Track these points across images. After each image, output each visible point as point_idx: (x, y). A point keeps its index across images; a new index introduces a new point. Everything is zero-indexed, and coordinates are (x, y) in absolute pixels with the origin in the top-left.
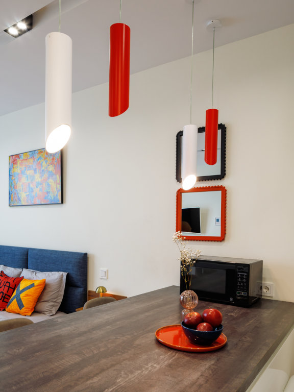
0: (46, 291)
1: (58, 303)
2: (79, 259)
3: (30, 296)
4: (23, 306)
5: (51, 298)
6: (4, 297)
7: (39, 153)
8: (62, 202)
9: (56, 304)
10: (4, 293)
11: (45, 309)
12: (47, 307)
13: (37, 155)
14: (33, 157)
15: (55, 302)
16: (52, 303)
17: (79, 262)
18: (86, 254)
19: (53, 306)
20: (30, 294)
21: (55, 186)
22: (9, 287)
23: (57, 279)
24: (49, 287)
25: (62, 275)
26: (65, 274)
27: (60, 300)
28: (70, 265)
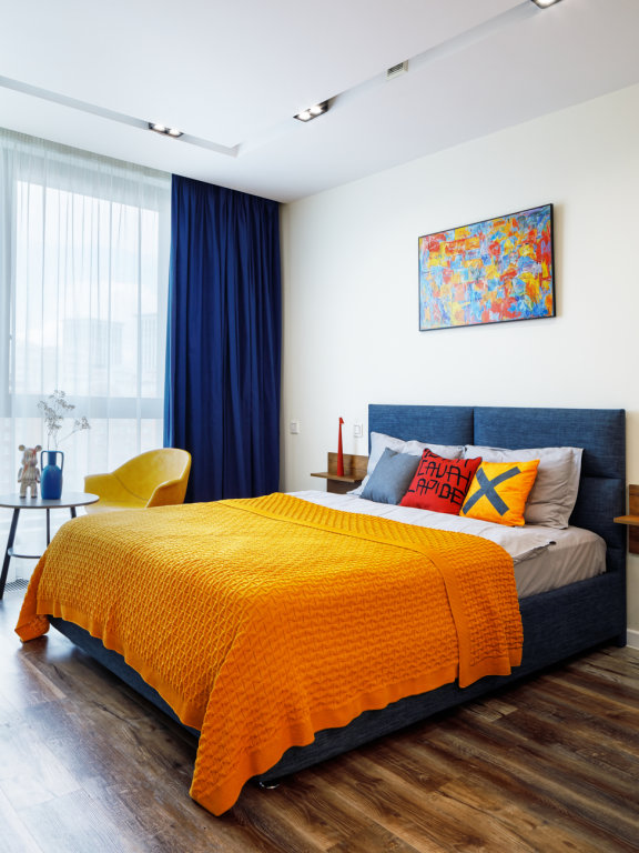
0: (539, 483)
1: (567, 506)
2: (610, 421)
3: (515, 490)
4: (508, 509)
5: (554, 496)
6: (454, 495)
7: (495, 225)
8: (555, 315)
9: (563, 508)
10: (452, 486)
11: (546, 517)
12: (549, 513)
13: (490, 230)
14: (481, 234)
15: (561, 504)
16: (558, 507)
17: (611, 428)
18: (622, 413)
19: (559, 512)
20: (515, 486)
21: (538, 285)
22: (459, 475)
23: (560, 460)
24: (546, 477)
25: (572, 453)
26: (578, 452)
27: (572, 501)
28: (589, 433)
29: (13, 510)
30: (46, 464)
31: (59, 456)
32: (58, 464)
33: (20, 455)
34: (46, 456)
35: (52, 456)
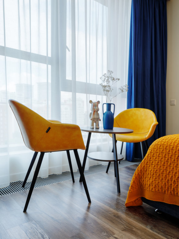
29: (88, 133)
30: (105, 110)
31: (112, 106)
32: (112, 110)
33: (90, 105)
34: (105, 106)
35: (109, 106)
